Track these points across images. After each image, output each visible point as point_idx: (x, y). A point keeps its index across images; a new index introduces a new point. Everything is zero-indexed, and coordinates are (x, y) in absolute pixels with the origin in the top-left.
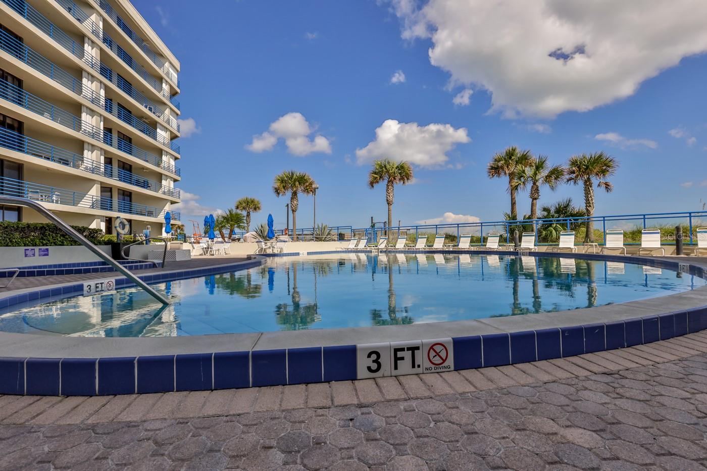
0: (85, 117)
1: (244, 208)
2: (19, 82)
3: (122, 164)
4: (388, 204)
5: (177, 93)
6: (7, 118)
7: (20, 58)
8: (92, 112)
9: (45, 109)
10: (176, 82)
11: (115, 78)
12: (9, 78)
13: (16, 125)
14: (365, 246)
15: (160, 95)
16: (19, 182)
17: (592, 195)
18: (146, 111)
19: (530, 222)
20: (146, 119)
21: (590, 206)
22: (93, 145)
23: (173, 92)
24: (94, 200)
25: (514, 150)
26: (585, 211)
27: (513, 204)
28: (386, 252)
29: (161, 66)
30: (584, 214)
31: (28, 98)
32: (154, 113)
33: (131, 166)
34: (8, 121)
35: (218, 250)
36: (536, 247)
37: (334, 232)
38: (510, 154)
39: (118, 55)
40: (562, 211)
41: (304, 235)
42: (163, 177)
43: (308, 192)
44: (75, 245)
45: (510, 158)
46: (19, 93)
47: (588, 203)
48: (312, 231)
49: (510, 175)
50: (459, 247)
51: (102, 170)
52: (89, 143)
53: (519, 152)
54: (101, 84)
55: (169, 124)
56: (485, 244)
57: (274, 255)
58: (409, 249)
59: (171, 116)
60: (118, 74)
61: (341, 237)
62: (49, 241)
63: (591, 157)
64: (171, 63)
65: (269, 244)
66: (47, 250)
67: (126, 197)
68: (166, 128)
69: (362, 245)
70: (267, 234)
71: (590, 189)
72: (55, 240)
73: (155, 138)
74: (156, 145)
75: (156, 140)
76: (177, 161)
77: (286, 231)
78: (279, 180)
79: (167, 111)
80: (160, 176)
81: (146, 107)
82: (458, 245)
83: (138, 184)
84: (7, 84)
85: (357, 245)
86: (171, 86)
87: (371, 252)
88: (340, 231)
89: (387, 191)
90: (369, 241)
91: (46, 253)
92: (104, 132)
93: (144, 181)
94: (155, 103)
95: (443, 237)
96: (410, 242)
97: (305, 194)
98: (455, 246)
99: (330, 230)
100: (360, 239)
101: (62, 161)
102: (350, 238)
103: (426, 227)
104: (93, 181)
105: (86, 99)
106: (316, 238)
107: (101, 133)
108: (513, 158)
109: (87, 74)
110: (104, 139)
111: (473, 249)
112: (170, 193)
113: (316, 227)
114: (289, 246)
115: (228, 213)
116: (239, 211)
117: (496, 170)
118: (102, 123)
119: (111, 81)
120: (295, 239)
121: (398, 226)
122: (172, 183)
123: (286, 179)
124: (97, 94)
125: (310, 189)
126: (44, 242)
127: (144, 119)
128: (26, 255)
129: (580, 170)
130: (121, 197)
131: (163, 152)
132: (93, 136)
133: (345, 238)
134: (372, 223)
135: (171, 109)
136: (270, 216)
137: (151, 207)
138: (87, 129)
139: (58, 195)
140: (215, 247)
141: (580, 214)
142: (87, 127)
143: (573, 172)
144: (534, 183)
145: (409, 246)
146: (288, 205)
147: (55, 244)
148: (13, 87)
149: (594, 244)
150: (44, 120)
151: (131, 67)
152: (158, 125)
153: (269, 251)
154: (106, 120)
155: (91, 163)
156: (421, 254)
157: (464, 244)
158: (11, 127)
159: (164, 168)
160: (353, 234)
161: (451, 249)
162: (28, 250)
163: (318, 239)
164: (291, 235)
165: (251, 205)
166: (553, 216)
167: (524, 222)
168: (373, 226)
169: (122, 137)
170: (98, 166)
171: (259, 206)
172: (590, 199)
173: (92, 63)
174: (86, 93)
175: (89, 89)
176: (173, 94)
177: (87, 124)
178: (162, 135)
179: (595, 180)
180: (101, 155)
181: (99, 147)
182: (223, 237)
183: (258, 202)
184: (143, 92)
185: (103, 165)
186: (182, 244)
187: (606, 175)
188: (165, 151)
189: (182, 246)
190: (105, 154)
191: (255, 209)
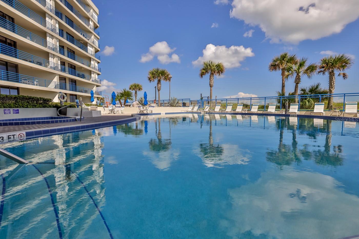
0: (49, 39)
1: (134, 89)
2: (12, 20)
3: (70, 65)
4: (210, 86)
5: (97, 27)
6: (8, 40)
7: (12, 5)
8: (52, 37)
9: (28, 35)
10: (97, 21)
11: (64, 18)
12: (7, 17)
13: (13, 43)
14: (197, 110)
15: (88, 28)
16: (17, 74)
17: (334, 81)
18: (82, 36)
19: (293, 97)
20: (82, 41)
21: (332, 88)
22: (54, 55)
23: (96, 26)
24: (56, 84)
25: (286, 55)
26: (328, 91)
27: (283, 86)
28: (209, 113)
29: (89, 11)
30: (327, 92)
31: (17, 28)
32: (86, 37)
33: (75, 66)
34: (8, 41)
35: (118, 111)
36: (298, 112)
37: (181, 102)
38: (283, 57)
39: (65, 5)
40: (314, 91)
41: (164, 103)
42: (92, 72)
43: (166, 80)
44: (35, 108)
45: (283, 59)
46: (13, 26)
47: (331, 86)
48: (169, 101)
49: (283, 69)
50: (251, 111)
51: (60, 68)
52: (51, 54)
53: (289, 56)
54: (56, 21)
55: (94, 44)
56: (267, 109)
57: (147, 114)
58: (222, 112)
59: (95, 40)
60: (66, 16)
61: (184, 105)
62: (19, 105)
63: (336, 58)
64: (93, 10)
65: (145, 108)
66: (18, 110)
67: (73, 83)
68: (93, 46)
69: (196, 109)
70: (144, 103)
71: (333, 77)
72: (23, 104)
73: (87, 51)
74: (88, 55)
75: (87, 52)
76: (99, 64)
77: (154, 101)
78: (151, 73)
79: (93, 37)
80: (90, 72)
81: (81, 34)
82: (251, 110)
83: (79, 76)
84: (6, 21)
85: (193, 109)
86: (94, 23)
87: (201, 113)
88: (184, 101)
89: (210, 79)
90: (199, 107)
91: (17, 112)
92: (59, 48)
93: (82, 74)
94: (86, 32)
95: (242, 105)
96: (222, 108)
97: (165, 81)
98: (249, 110)
99: (178, 101)
100: (194, 106)
101: (38, 63)
102: (189, 105)
103: (231, 99)
104: (54, 74)
105: (49, 29)
106: (171, 105)
107: (58, 48)
108: (285, 59)
109: (48, 15)
110: (59, 52)
111: (259, 112)
112: (96, 81)
113: (171, 99)
114: (156, 109)
115: (123, 91)
116: (130, 90)
117: (274, 67)
118: (58, 43)
119: (62, 20)
120: (160, 105)
121: (215, 99)
122: (97, 76)
123: (155, 73)
124: (54, 26)
125: (167, 78)
126: (16, 106)
127: (81, 41)
128: (5, 113)
129: (327, 66)
130: (71, 83)
131: (92, 59)
132: (53, 49)
133: (186, 105)
134: (201, 97)
135: (95, 35)
136: (145, 92)
137: (86, 88)
138: (50, 46)
139: (37, 81)
140: (116, 109)
141: (325, 93)
142: (50, 45)
143: (323, 67)
144: (298, 74)
145: (222, 110)
146: (156, 87)
147: (23, 107)
148: (10, 23)
149: (337, 110)
150: (27, 41)
151: (72, 12)
152: (88, 44)
153: (145, 112)
154: (60, 41)
155: (53, 65)
156: (229, 115)
157: (255, 109)
158: (10, 44)
159: (92, 68)
160: (191, 103)
161: (247, 112)
162: (6, 110)
163: (172, 105)
164: (158, 103)
165: (137, 87)
166: (308, 94)
167: (289, 97)
168: (202, 99)
169: (70, 51)
170: (57, 66)
171: (141, 88)
172: (333, 83)
173: (50, 9)
174: (48, 26)
175: (50, 23)
176: (96, 27)
177: (50, 43)
178: (91, 50)
179: (336, 72)
180: (58, 60)
181: (57, 56)
182: (121, 104)
183: (141, 86)
184: (79, 26)
185: (60, 66)
186: (97, 107)
187: (345, 69)
188: (92, 58)
189: (97, 109)
190: (60, 59)
191: (139, 89)
